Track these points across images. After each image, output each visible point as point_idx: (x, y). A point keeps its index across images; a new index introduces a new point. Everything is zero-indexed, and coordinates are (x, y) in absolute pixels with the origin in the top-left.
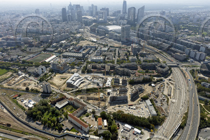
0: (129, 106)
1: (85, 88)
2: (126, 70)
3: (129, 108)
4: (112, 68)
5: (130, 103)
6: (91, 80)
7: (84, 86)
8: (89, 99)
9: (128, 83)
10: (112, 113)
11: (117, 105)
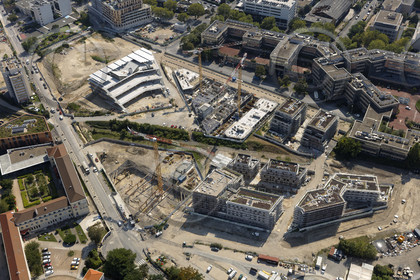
0: (262, 260)
1: (143, 119)
2: (359, 80)
3: (253, 272)
4: (306, 57)
5: (274, 247)
6: (190, 92)
7: (147, 110)
8: (130, 169)
9: (329, 146)
10: (168, 265)
11: (211, 237)
